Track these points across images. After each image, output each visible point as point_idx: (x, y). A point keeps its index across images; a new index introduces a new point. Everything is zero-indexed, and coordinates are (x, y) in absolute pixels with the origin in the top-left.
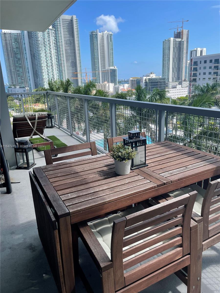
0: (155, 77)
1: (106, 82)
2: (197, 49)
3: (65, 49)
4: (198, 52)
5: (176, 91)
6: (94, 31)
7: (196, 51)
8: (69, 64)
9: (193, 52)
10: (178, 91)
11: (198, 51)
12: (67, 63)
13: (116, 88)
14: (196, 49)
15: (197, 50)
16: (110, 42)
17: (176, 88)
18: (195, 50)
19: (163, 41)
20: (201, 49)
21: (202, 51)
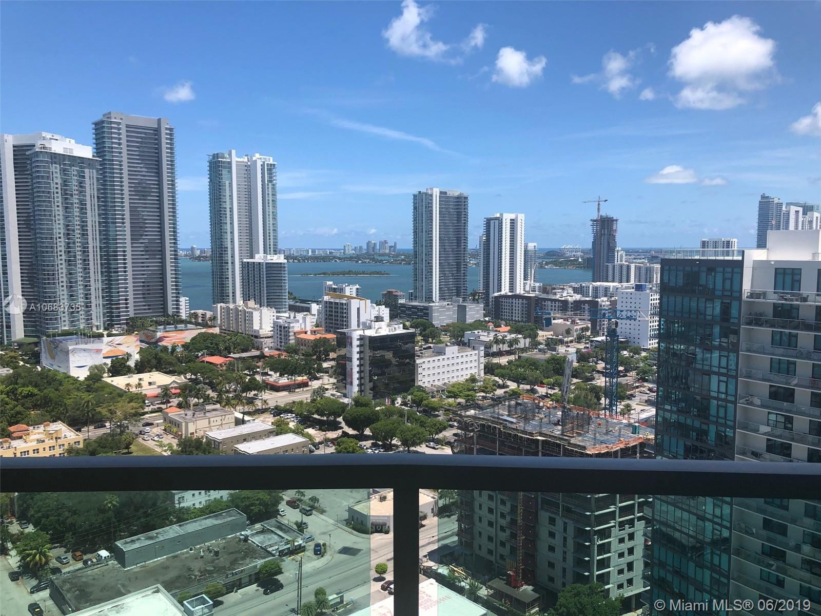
1: (251, 303)
2: (502, 215)
3: (131, 205)
4: (504, 224)
5: (446, 362)
6: (223, 154)
7: (500, 220)
8: (139, 247)
9: (492, 222)
10: (451, 361)
11: (504, 221)
12: (134, 245)
13: (280, 327)
14: (498, 215)
15: (502, 219)
16: (268, 185)
18: (496, 219)
19: (415, 196)
20: (513, 216)
21: (513, 220)
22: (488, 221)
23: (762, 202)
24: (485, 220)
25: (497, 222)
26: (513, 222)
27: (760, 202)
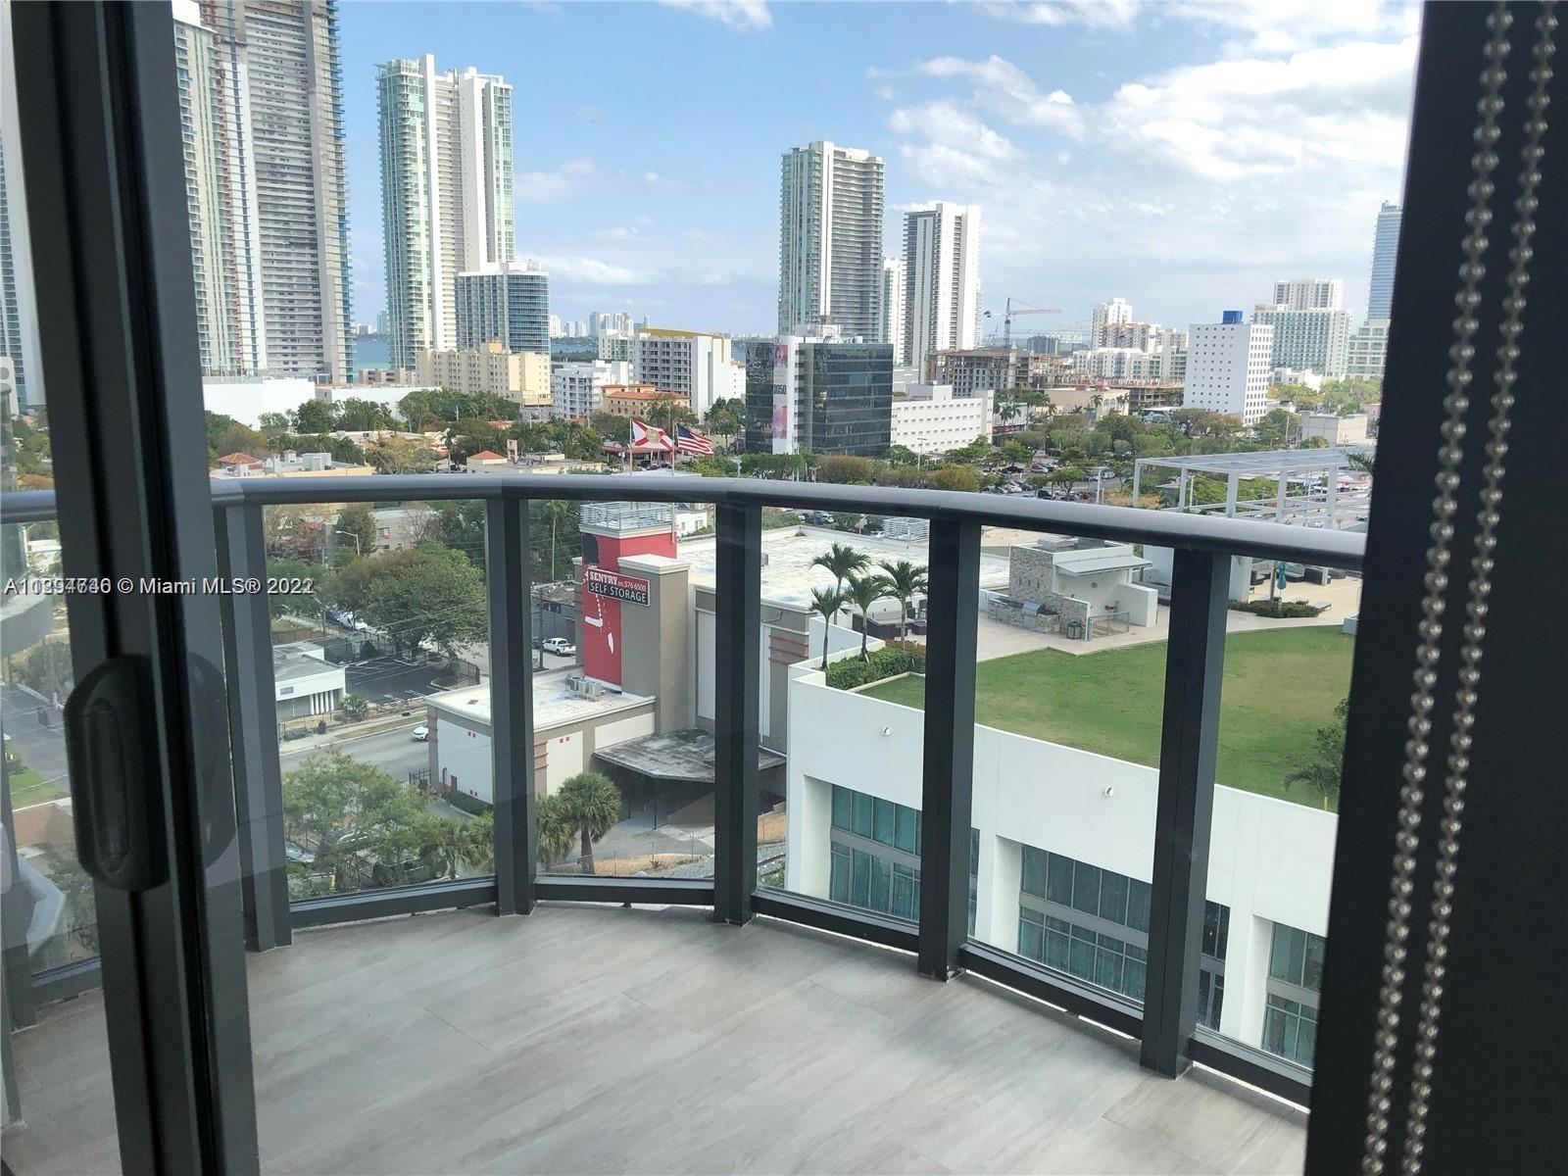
0: (841, 342)
1: (499, 348)
2: (940, 206)
4: (944, 224)
5: (932, 413)
7: (936, 217)
9: (920, 221)
10: (940, 413)
11: (944, 219)
14: (933, 207)
15: (940, 215)
16: (496, 130)
17: (931, 398)
18: (929, 214)
19: (786, 157)
20: (960, 211)
21: (960, 218)
22: (913, 219)
23: (1384, 216)
24: (907, 217)
25: (930, 220)
26: (960, 221)
27: (1380, 217)
